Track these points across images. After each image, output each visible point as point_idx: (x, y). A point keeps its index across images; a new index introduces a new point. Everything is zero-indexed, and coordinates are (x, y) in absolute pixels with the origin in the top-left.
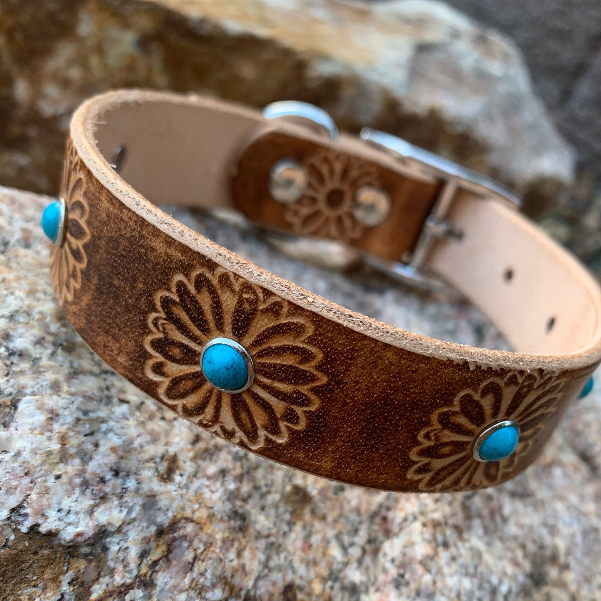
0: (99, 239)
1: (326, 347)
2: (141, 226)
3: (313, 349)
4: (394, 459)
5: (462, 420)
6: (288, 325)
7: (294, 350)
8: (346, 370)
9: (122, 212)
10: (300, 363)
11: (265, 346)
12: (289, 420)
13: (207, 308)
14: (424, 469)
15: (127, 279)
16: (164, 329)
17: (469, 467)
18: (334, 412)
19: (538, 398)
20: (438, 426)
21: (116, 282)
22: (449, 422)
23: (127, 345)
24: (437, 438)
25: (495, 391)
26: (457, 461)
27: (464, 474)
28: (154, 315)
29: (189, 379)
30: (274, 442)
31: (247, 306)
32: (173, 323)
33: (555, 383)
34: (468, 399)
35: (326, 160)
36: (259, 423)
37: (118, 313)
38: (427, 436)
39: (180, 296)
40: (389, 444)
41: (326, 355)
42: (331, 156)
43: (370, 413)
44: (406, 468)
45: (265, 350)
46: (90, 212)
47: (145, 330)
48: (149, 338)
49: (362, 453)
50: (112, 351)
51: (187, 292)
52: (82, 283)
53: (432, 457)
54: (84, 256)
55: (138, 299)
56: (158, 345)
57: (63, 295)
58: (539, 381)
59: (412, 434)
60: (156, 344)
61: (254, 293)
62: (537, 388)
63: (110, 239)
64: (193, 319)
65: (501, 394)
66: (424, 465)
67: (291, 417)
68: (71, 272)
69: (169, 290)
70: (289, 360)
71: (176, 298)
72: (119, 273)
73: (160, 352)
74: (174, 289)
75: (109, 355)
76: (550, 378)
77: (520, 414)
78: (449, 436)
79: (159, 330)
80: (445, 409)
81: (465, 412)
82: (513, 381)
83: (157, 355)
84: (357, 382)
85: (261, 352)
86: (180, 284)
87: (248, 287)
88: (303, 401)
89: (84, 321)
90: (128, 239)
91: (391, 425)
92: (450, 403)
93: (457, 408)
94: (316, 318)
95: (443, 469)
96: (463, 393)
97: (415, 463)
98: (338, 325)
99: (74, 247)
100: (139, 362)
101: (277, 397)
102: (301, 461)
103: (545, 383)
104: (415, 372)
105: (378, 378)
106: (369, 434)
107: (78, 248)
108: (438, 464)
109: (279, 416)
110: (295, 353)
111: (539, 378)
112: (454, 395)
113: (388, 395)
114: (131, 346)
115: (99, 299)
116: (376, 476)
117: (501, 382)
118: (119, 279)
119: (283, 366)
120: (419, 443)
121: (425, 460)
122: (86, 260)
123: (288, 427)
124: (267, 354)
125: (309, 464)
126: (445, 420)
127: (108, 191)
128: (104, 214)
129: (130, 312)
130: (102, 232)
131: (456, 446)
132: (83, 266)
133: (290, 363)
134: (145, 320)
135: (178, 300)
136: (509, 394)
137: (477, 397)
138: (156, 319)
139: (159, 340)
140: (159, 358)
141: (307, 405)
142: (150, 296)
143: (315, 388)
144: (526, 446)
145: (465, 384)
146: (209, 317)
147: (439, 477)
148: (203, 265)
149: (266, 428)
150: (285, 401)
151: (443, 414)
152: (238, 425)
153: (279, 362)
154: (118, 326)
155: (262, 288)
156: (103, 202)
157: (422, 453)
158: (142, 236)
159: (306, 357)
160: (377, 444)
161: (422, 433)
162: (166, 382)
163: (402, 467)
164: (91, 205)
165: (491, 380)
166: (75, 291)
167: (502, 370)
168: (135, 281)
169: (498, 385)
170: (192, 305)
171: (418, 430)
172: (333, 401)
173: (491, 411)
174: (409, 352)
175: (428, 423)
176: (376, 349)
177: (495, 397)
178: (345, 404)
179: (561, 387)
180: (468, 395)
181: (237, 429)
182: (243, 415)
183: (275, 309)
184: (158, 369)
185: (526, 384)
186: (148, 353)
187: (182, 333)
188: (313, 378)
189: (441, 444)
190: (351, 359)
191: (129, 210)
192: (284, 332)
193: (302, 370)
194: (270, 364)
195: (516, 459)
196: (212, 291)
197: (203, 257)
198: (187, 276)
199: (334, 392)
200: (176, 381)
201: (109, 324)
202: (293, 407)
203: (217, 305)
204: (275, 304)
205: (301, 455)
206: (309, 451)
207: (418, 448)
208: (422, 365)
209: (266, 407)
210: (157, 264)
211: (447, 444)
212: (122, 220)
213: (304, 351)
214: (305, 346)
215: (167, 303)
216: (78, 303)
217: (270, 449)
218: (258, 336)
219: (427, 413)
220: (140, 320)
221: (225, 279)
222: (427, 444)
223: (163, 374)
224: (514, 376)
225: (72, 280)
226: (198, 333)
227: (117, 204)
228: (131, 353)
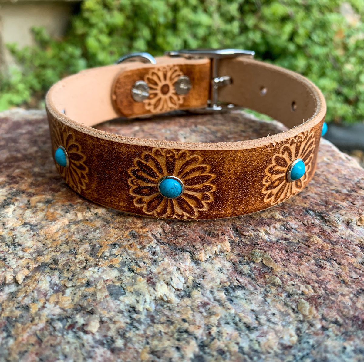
0: (92, 157)
1: (211, 162)
2: (112, 145)
3: (205, 166)
4: (257, 197)
5: (278, 168)
6: (191, 159)
7: (197, 169)
8: (223, 168)
9: (100, 142)
10: (202, 173)
11: (184, 173)
12: (205, 199)
13: (153, 168)
14: (270, 196)
15: (112, 169)
16: (137, 183)
17: (289, 186)
18: (224, 188)
19: (306, 144)
20: (269, 175)
21: (107, 172)
22: (273, 171)
23: (122, 197)
24: (271, 180)
25: (287, 149)
26: (283, 186)
27: (287, 190)
28: (130, 180)
29: (156, 200)
30: (202, 211)
31: (171, 159)
32: (140, 179)
33: (310, 135)
34: (277, 158)
35: (154, 74)
36: (192, 206)
37: (113, 185)
38: (267, 181)
39: (140, 167)
40: (252, 191)
41: (212, 165)
42: (155, 71)
43: (240, 181)
44: (263, 198)
45: (185, 174)
46: (82, 147)
47: (128, 187)
48: (131, 190)
49: (242, 200)
50: (116, 202)
51: (142, 164)
52: (89, 179)
53: (272, 189)
54: (86, 167)
55: (121, 175)
56: (136, 191)
57: (79, 188)
58: (303, 137)
59: (260, 182)
60: (135, 191)
61: (172, 152)
62: (304, 141)
63: (98, 155)
64: (148, 174)
65: (290, 150)
66: (270, 194)
67: (206, 197)
68: (80, 176)
69: (134, 166)
70: (196, 174)
71: (138, 168)
72: (107, 168)
73: (138, 194)
74: (136, 165)
75: (114, 205)
76: (307, 134)
77: (301, 154)
78: (275, 177)
79: (134, 185)
80: (270, 166)
81: (279, 164)
82: (293, 143)
83: (137, 195)
84: (229, 171)
85: (184, 175)
86: (138, 162)
87: (168, 151)
88: (209, 188)
89: (96, 195)
90: (107, 152)
91: (250, 182)
92: (270, 163)
93: (274, 163)
94: (203, 152)
95: (278, 192)
96: (275, 156)
97: (265, 194)
98: (213, 151)
99: (79, 165)
100: (130, 202)
101: (197, 192)
102: (217, 215)
103: (306, 137)
104: (252, 156)
105: (237, 165)
106: (242, 191)
107: (81, 164)
108: (275, 191)
109: (200, 199)
110: (198, 170)
111: (302, 136)
112: (271, 159)
113: (244, 171)
114: (124, 197)
115: (101, 183)
116: (251, 207)
117: (288, 145)
118: (108, 170)
119: (195, 177)
120: (264, 185)
121: (269, 191)
122: (87, 168)
123: (205, 203)
124: (186, 175)
125: (221, 214)
126: (272, 171)
127: (89, 135)
128: (91, 146)
129: (119, 182)
130: (92, 154)
131: (280, 180)
132: (87, 171)
133: (198, 175)
134: (127, 183)
135: (139, 169)
136: (293, 148)
137: (280, 156)
138: (132, 180)
139: (137, 189)
140: (138, 196)
141: (211, 190)
142: (126, 172)
143: (212, 181)
144: (309, 166)
145: (274, 153)
146: (155, 170)
147: (278, 196)
148: (146, 150)
149: (197, 207)
150: (201, 192)
151: (270, 168)
152: (184, 211)
153: (192, 176)
154: (115, 190)
155: (175, 149)
156: (88, 141)
157: (267, 189)
158: (114, 149)
159: (203, 169)
160: (246, 193)
161: (264, 180)
162: (145, 206)
163: (261, 198)
164: (81, 144)
165: (284, 146)
166: (86, 184)
167: (287, 140)
168: (117, 169)
169: (287, 147)
170: (146, 168)
171: (262, 180)
172: (222, 183)
173: (289, 159)
174: (247, 150)
175: (265, 175)
176: (232, 154)
177: (288, 152)
178: (227, 182)
179: (313, 135)
180: (277, 156)
181: (184, 213)
182: (185, 206)
183: (183, 155)
184: (140, 201)
185: (298, 141)
186: (133, 196)
187: (146, 182)
188: (210, 177)
189: (273, 182)
190: (223, 162)
191: (103, 140)
192: (191, 163)
193: (204, 176)
194: (189, 179)
195: (307, 174)
196: (153, 159)
197: (145, 147)
198: (140, 157)
199: (221, 179)
200: (150, 203)
201: (110, 191)
202: (205, 193)
203: (157, 164)
204: (183, 153)
205: (217, 212)
206: (219, 209)
207: (265, 187)
208: (254, 153)
209: (194, 198)
210: (125, 158)
211: (276, 180)
212: (101, 145)
213: (202, 168)
214: (201, 165)
215: (134, 172)
216: (90, 188)
217: (202, 215)
218: (180, 170)
219: (263, 171)
220: (125, 184)
221: (157, 153)
222: (267, 184)
223: (143, 203)
224: (293, 140)
225: (82, 180)
226: (153, 179)
227: (96, 140)
228: (125, 199)
